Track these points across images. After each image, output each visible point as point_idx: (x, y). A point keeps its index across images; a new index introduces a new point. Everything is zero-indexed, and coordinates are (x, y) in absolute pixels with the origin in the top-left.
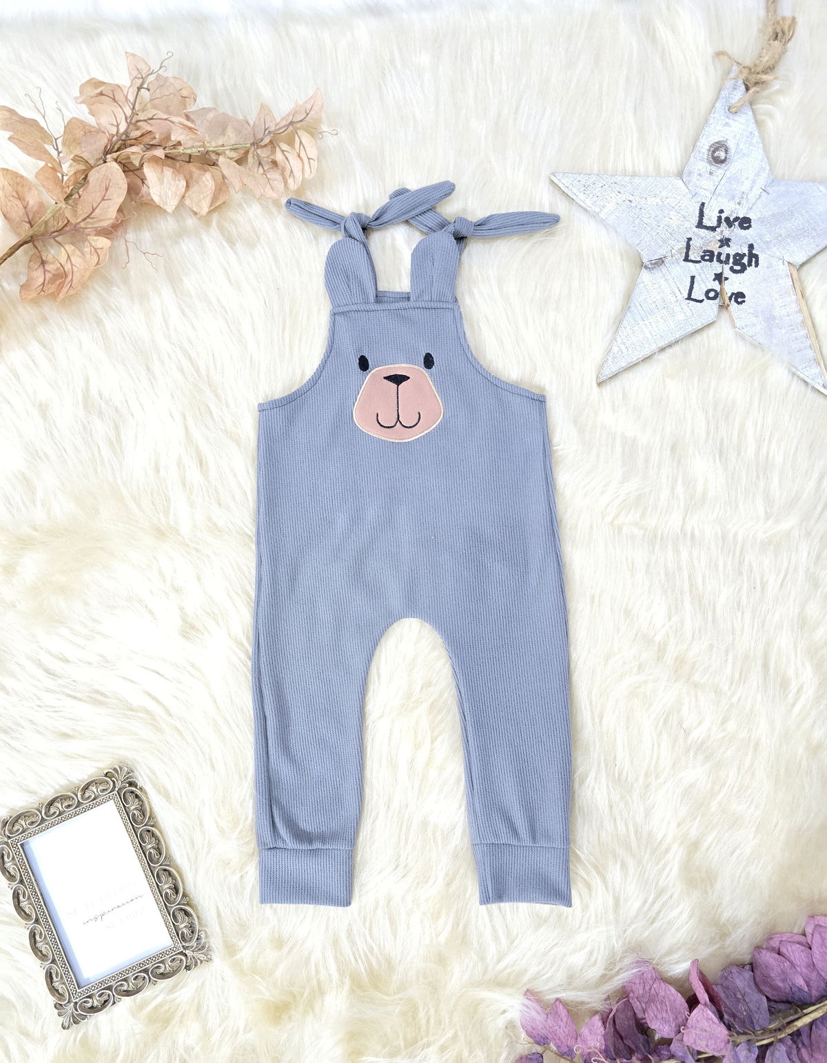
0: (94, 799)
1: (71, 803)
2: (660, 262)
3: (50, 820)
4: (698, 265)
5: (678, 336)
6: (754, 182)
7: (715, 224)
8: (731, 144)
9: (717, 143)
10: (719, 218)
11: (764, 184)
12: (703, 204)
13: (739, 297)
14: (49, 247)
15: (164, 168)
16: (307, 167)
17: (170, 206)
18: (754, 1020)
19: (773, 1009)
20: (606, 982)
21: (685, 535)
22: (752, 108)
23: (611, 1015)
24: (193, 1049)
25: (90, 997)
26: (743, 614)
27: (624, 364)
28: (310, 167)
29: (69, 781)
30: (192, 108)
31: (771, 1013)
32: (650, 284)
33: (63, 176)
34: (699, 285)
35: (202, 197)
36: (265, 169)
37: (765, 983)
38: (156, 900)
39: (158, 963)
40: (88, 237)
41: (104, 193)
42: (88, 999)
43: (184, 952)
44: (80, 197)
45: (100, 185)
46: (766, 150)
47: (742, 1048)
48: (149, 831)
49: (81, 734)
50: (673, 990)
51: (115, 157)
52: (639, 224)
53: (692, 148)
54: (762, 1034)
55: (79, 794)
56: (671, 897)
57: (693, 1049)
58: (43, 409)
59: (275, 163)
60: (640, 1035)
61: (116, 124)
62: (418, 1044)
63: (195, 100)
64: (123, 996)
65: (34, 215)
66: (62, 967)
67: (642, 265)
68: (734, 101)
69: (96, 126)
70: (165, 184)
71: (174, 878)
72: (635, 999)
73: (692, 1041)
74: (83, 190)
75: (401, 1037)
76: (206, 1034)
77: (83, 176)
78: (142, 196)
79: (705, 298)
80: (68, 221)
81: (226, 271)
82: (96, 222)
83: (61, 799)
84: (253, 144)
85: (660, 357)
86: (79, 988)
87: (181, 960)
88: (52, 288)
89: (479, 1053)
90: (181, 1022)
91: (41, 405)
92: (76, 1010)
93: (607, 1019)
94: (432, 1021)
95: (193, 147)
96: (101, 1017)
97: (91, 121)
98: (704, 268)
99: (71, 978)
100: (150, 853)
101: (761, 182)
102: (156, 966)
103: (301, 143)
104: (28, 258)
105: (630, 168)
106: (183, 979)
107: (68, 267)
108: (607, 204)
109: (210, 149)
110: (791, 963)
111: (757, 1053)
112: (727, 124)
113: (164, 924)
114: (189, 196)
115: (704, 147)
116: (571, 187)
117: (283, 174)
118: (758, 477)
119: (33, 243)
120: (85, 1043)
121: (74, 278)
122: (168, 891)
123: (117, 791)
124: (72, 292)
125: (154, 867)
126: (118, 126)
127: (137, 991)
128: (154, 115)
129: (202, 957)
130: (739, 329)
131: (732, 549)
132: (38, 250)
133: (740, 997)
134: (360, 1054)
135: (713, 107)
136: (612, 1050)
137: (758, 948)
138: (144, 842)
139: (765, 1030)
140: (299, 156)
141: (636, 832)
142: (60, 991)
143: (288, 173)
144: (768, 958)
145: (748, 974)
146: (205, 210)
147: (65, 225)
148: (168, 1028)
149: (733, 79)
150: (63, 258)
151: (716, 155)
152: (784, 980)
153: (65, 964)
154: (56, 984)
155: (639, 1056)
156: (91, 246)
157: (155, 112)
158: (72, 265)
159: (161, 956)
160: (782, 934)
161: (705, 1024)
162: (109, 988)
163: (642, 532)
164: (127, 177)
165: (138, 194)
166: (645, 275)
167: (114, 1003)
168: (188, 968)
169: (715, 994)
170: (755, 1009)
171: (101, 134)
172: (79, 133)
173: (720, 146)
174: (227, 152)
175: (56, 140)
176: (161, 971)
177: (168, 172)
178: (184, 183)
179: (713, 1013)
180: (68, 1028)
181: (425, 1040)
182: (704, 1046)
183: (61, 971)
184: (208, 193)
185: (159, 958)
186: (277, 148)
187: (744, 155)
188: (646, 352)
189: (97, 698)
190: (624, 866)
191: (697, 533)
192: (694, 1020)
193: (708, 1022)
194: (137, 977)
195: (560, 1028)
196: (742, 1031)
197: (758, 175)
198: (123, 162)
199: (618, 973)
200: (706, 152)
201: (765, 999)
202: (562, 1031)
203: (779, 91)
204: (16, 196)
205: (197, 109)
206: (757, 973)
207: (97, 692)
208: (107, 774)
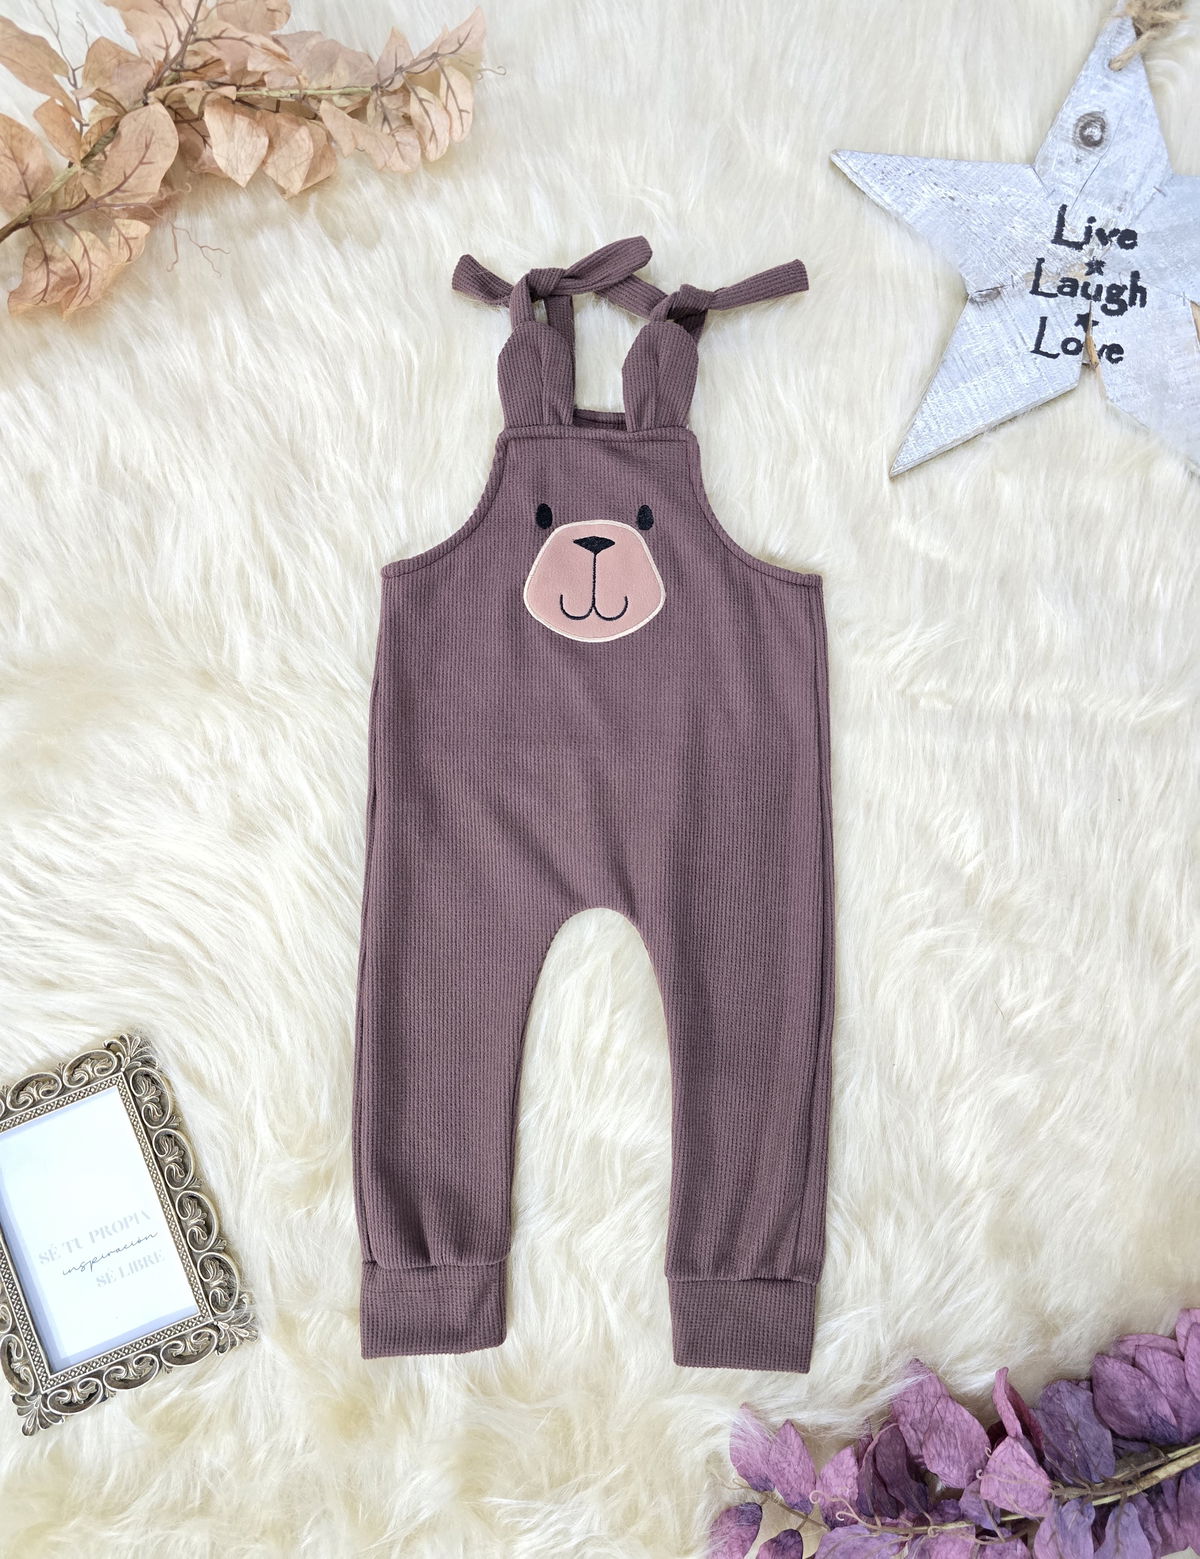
0: (86, 1084)
1: (52, 1088)
2: (995, 293)
3: (19, 1112)
4: (1052, 300)
5: (1017, 408)
6: (1144, 176)
7: (1081, 238)
8: (1111, 118)
9: (1089, 115)
10: (1089, 230)
11: (1159, 180)
12: (1064, 208)
13: (1114, 351)
14: (56, 236)
15: (236, 116)
16: (456, 124)
17: (243, 176)
18: (1091, 1466)
19: (1120, 1451)
20: (865, 1397)
21: (1016, 715)
22: (1144, 65)
23: (871, 1448)
24: (222, 1475)
25: (67, 1387)
26: (1100, 840)
27: (932, 449)
28: (462, 125)
29: (49, 1053)
30: (284, 30)
31: (1118, 1457)
32: (978, 327)
33: (82, 125)
34: (1053, 331)
35: (293, 165)
36: (394, 126)
37: (1112, 1409)
38: (176, 1242)
39: (174, 1339)
40: (116, 220)
41: (142, 154)
42: (65, 1391)
43: (215, 1323)
44: (106, 157)
45: (137, 140)
46: (1164, 128)
47: (1071, 1509)
48: (170, 1136)
49: (71, 982)
50: (966, 1414)
51: (162, 97)
52: (964, 233)
53: (1050, 123)
54: (1102, 1488)
55: (65, 1074)
56: (970, 1269)
57: (995, 1507)
58: (36, 481)
59: (408, 119)
60: (912, 1482)
61: (164, 46)
62: (570, 1483)
63: (289, 15)
64: (118, 1388)
65: (36, 185)
66: (26, 1339)
67: (967, 298)
68: (1117, 52)
69: (138, 54)
70: (236, 140)
71: (205, 1210)
72: (908, 1426)
73: (993, 1494)
74: (113, 147)
75: (544, 1470)
76: (245, 1452)
77: (113, 126)
78: (203, 164)
79: (1061, 352)
80: (88, 196)
81: (326, 282)
82: (128, 198)
83: (37, 1082)
84: (375, 88)
85: (990, 440)
86: (52, 1373)
87: (211, 1336)
88: (59, 297)
89: (665, 1499)
90: (207, 1431)
91: (33, 475)
92: (46, 1406)
93: (863, 1451)
94: (594, 1450)
95: (282, 88)
96: (84, 1418)
97: (129, 44)
98: (1061, 307)
99: (40, 1357)
100: (171, 1170)
101: (1155, 177)
102: (171, 1343)
103: (449, 86)
104: (24, 251)
105: (953, 148)
106: (212, 1366)
107: (84, 267)
108: (916, 201)
109: (309, 92)
110: (1152, 1379)
111: (1093, 1517)
112: (1105, 87)
113: (186, 1279)
114: (274, 163)
115: (1070, 120)
116: (861, 173)
117: (420, 137)
118: (1131, 630)
119: (32, 228)
120: (56, 1458)
121: (92, 283)
122: (195, 1229)
123: (124, 1073)
124: (87, 303)
125: (175, 1192)
126: (167, 48)
127: (140, 1381)
128: (223, 31)
129: (243, 1333)
130: (1112, 401)
131: (1087, 738)
132: (39, 238)
133: (1070, 1428)
134: (481, 1492)
135: (1086, 59)
136: (869, 1501)
137: (1101, 1355)
138: (162, 1153)
139: (1106, 1482)
140: (445, 108)
141: (921, 1170)
142: (23, 1376)
143: (428, 134)
144: (1116, 1370)
145: (1084, 1395)
146: (297, 186)
147: (83, 202)
148: (186, 1440)
149: (1118, 16)
150: (77, 253)
151: (1087, 132)
152: (1140, 1407)
153: (32, 1335)
154: (16, 1366)
155: (911, 1515)
156: (120, 233)
157: (223, 25)
158: (90, 263)
159: (179, 1328)
160: (1139, 1335)
161: (1015, 1469)
162: (98, 1375)
163: (950, 707)
164: (180, 131)
165: (196, 159)
166: (970, 313)
167: (104, 1398)
168: (220, 1349)
169: (1032, 1423)
170: (1093, 1449)
171: (144, 65)
172: (110, 62)
173: (1093, 119)
174: (335, 99)
175: (74, 71)
176: (180, 1351)
177: (242, 123)
178: (265, 141)
179: (1028, 1451)
180: (32, 1434)
181: (582, 1476)
182: (1011, 1502)
183: (25, 1345)
184: (303, 159)
185: (178, 1332)
186: (412, 94)
187: (1129, 135)
188: (968, 430)
189: (100, 930)
190: (900, 1221)
191: (1034, 710)
192: (998, 1460)
193: (1020, 1465)
194: (141, 1359)
195: (789, 1465)
196: (1071, 1482)
197: (1150, 166)
198: (175, 106)
199: (884, 1383)
200: (1071, 127)
201: (1109, 1435)
202: (792, 1471)
203: (1189, 40)
204: (10, 155)
205: (293, 32)
206: (1099, 1393)
207: (101, 919)
208: (109, 1045)
